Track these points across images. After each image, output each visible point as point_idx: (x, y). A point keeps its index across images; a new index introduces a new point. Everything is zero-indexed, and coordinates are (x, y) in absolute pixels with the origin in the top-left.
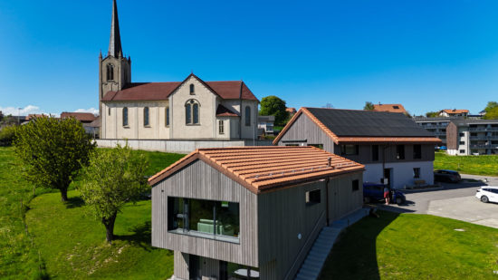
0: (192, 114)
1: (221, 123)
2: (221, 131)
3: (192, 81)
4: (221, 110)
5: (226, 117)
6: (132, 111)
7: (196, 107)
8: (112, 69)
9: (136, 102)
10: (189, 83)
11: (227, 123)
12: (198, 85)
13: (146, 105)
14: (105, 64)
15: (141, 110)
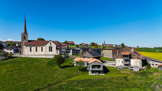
0: (51, 49)
1: (57, 51)
2: (57, 53)
3: (51, 42)
4: (57, 48)
5: (58, 50)
6: (32, 48)
7: (51, 47)
8: (25, 37)
9: (34, 46)
10: (50, 42)
11: (58, 51)
12: (52, 43)
13: (36, 46)
14: (23, 35)
15: (35, 48)
